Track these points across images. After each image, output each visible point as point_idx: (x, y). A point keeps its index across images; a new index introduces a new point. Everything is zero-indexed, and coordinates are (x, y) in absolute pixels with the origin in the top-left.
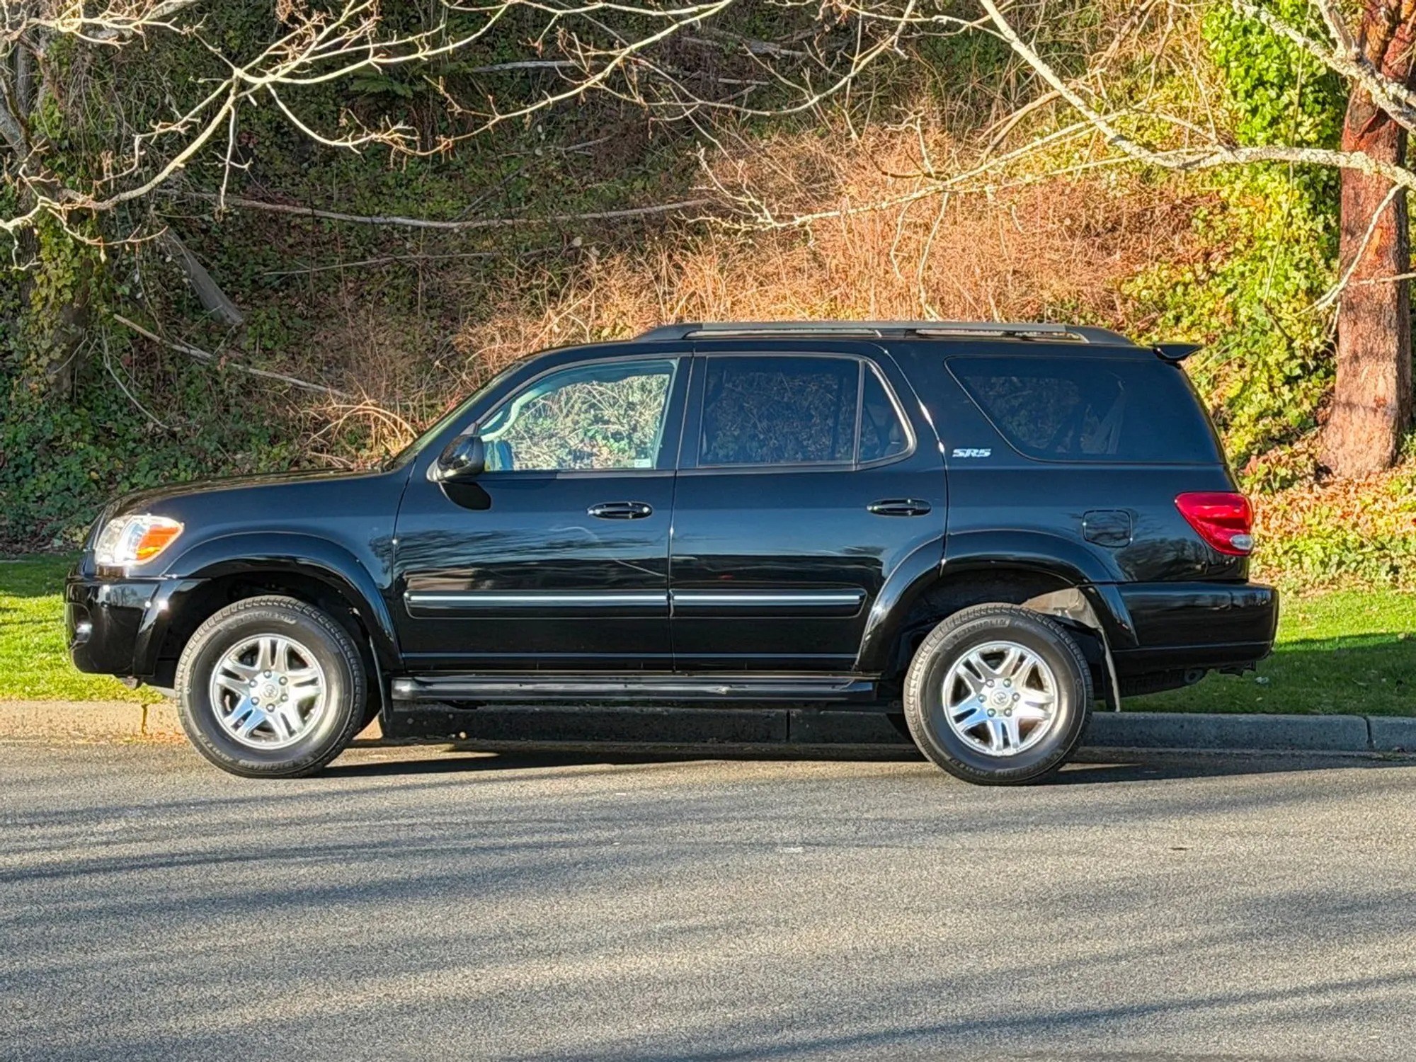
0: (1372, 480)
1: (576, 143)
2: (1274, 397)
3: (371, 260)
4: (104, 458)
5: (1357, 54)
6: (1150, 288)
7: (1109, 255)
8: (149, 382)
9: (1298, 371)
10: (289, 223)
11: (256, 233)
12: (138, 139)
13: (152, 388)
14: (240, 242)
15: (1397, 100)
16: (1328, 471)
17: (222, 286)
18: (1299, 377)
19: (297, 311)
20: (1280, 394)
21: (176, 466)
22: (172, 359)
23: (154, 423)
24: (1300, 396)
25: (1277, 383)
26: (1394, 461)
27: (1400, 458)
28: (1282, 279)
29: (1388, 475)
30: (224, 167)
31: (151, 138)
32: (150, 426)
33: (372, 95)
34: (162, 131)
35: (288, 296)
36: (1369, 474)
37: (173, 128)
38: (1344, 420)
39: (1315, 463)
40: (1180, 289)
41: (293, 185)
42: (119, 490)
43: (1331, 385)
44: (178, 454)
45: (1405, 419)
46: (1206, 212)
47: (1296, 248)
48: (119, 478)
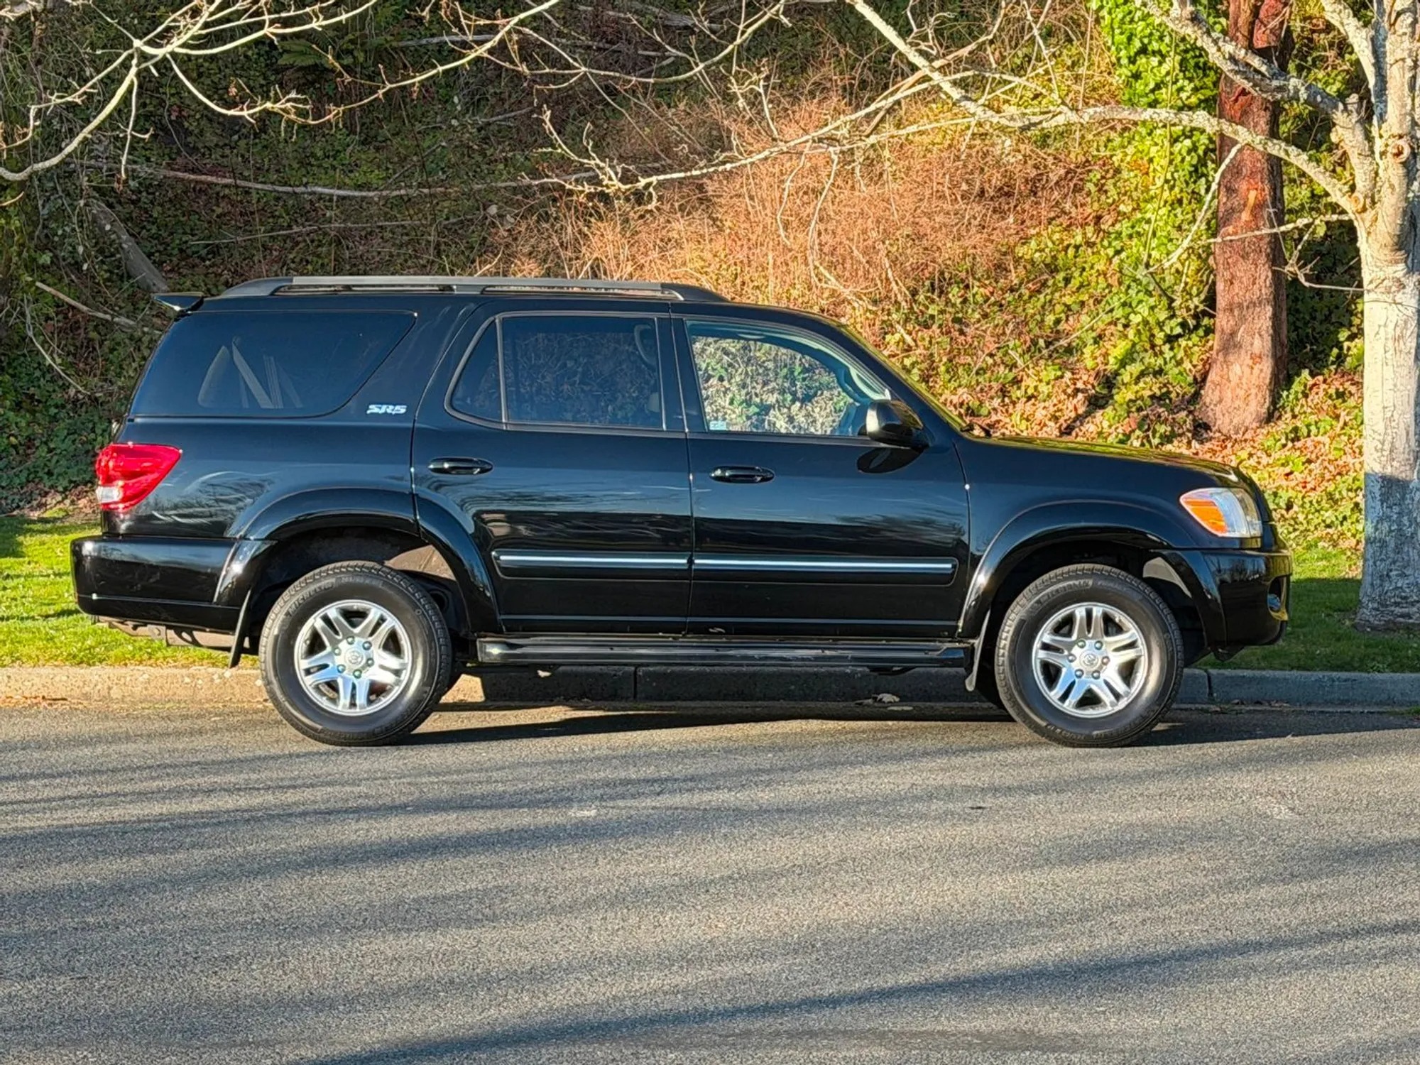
0: (1248, 436)
1: (499, 114)
2: (1156, 355)
3: (296, 229)
4: (23, 424)
5: (1192, 13)
6: (1042, 250)
7: (1003, 219)
8: (72, 349)
9: (1178, 330)
10: (218, 194)
11: (185, 204)
12: (33, 110)
13: (74, 355)
14: (170, 213)
15: (1233, 59)
16: (1207, 427)
17: (150, 255)
18: (1179, 336)
19: (223, 279)
20: (1162, 353)
21: (93, 430)
22: (96, 327)
23: (76, 388)
24: (1181, 354)
25: (1158, 342)
26: (1270, 417)
27: (1276, 414)
28: (1165, 241)
29: (1265, 431)
30: (125, 137)
31: (47, 108)
32: (72, 392)
33: (301, 68)
34: (59, 101)
35: (213, 265)
36: (1247, 430)
37: (69, 99)
38: (1222, 377)
39: (1194, 420)
40: (1071, 252)
41: (223, 156)
42: (37, 454)
43: (1210, 343)
44: (96, 419)
45: (1281, 377)
46: (1098, 176)
47: (1179, 210)
48: (37, 443)
